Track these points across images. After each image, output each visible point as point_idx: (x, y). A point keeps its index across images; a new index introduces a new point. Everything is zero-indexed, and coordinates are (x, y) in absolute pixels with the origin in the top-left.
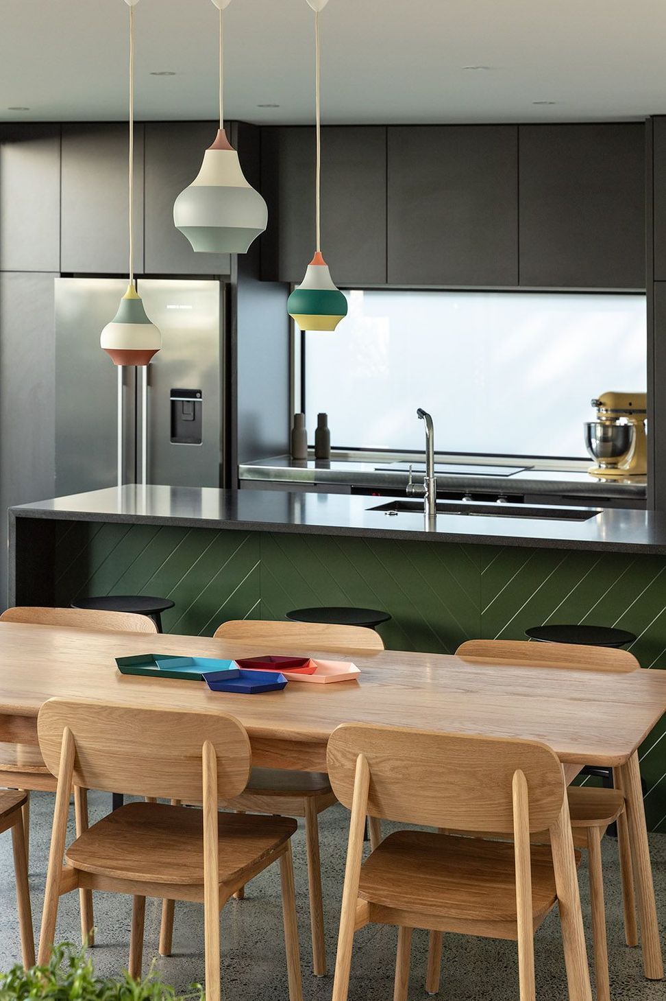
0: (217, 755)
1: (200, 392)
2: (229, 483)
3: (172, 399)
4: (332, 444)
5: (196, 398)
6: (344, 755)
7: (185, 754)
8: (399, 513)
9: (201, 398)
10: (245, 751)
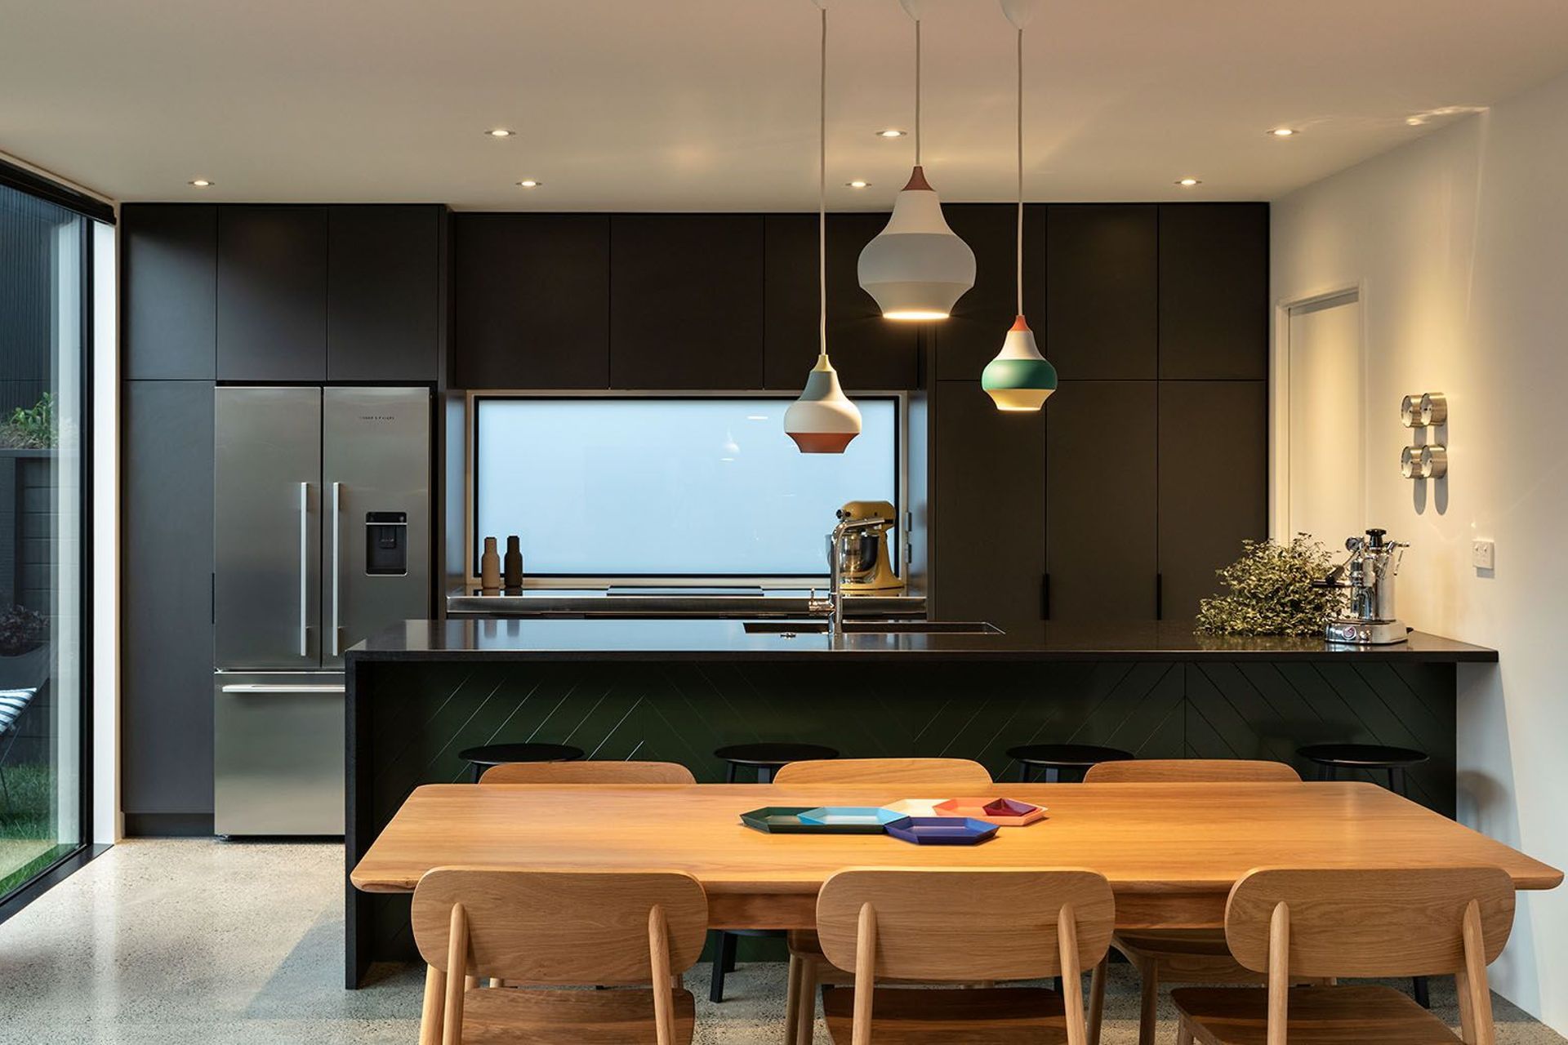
0: (1076, 919)
1: (404, 515)
2: (436, 613)
3: (368, 524)
4: (525, 571)
5: (400, 522)
6: (1257, 906)
7: (1035, 923)
8: (797, 634)
9: (405, 521)
10: (1109, 912)
